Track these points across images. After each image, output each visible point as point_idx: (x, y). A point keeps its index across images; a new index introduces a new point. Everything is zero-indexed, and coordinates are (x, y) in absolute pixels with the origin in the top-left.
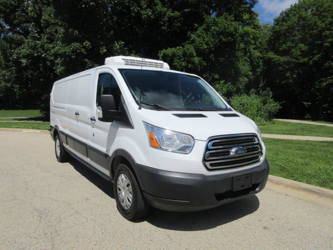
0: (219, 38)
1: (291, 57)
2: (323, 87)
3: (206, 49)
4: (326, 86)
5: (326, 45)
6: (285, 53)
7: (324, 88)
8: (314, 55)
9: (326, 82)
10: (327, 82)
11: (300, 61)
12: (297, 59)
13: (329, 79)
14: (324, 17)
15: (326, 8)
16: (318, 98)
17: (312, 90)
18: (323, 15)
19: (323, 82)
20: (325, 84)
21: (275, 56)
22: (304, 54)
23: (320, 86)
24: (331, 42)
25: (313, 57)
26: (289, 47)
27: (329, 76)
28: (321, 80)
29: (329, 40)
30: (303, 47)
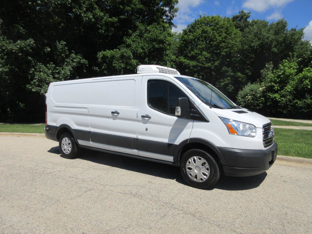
0: (152, 44)
1: (198, 62)
2: (221, 86)
3: (142, 53)
4: (223, 85)
5: (223, 54)
6: (193, 58)
7: (222, 87)
8: (214, 61)
9: (223, 82)
10: (224, 83)
11: (205, 65)
12: (203, 64)
13: (226, 80)
14: (220, 32)
15: (221, 25)
18: (220, 30)
19: (221, 82)
20: (223, 84)
21: (186, 61)
22: (208, 60)
23: (220, 86)
24: (226, 51)
25: (214, 63)
26: (196, 54)
27: (226, 78)
28: (220, 81)
29: (225, 50)
30: (207, 55)
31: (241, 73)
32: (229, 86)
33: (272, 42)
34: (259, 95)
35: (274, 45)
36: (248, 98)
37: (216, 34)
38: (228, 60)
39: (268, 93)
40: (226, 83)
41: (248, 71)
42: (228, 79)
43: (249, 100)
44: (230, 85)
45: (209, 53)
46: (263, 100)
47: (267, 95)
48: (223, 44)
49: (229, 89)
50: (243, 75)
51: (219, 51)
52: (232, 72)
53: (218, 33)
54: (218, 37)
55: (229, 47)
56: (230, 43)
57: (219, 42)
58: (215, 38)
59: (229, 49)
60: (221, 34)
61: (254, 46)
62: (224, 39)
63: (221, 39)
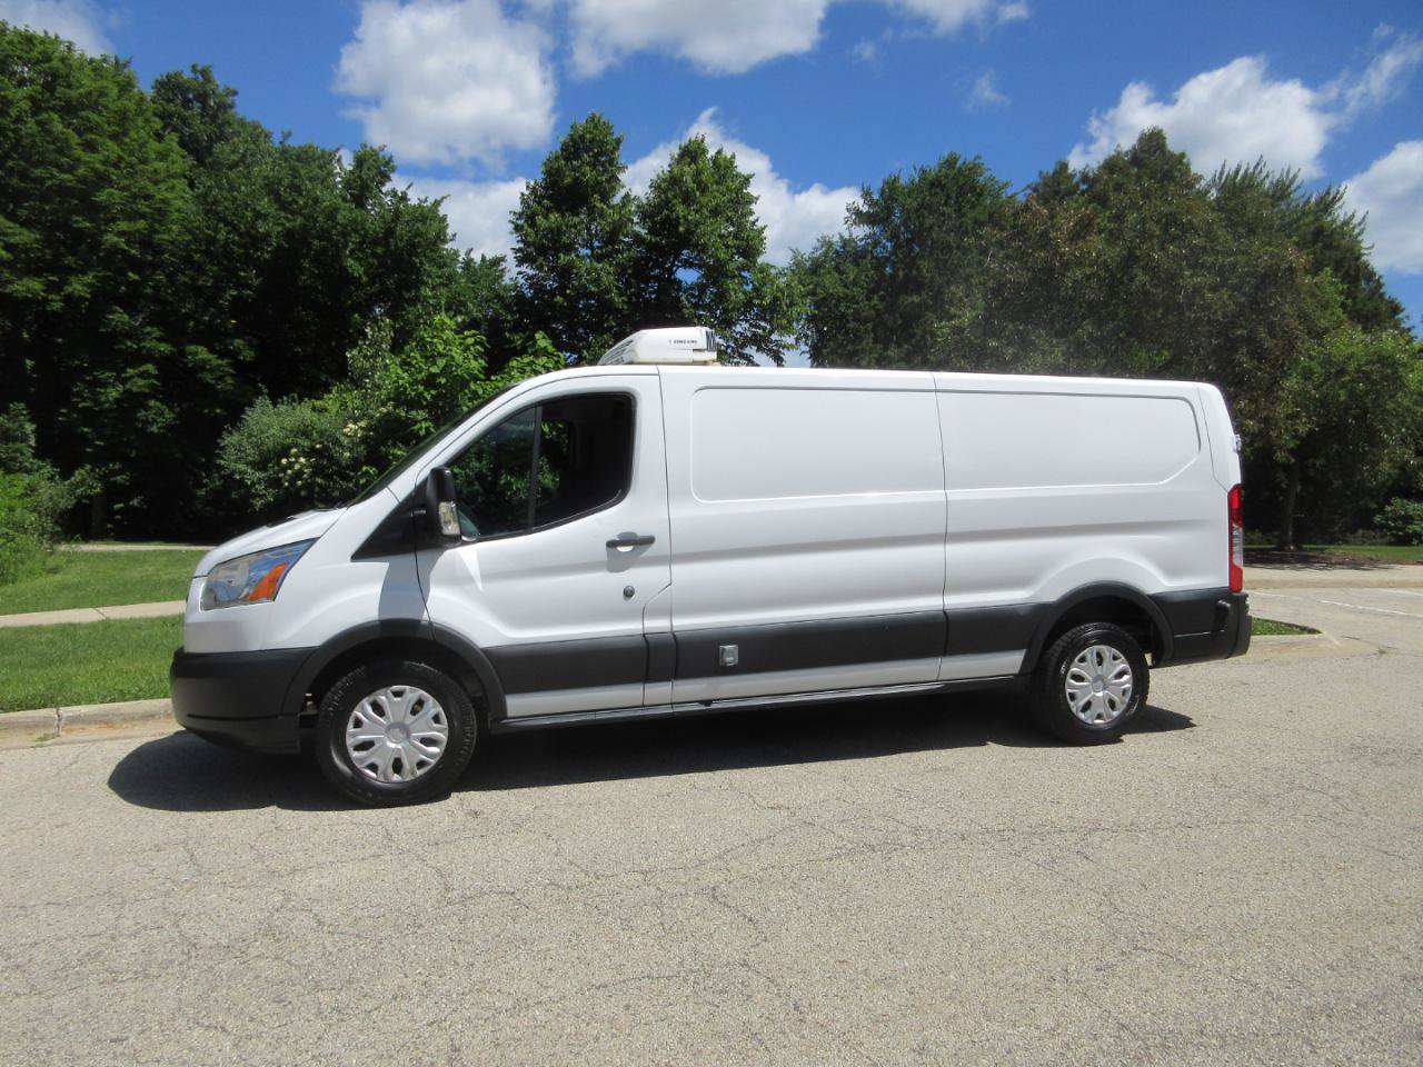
2: (106, 406)
4: (117, 401)
5: (117, 242)
7: (110, 410)
8: (66, 272)
9: (114, 384)
10: (122, 388)
13: (132, 377)
14: (90, 130)
15: (90, 93)
16: (88, 450)
17: (63, 415)
18: (88, 120)
19: (105, 385)
20: (113, 393)
23: (97, 403)
24: (131, 233)
25: (65, 282)
27: (134, 368)
28: (95, 378)
29: (123, 225)
31: (212, 351)
32: (147, 408)
33: (345, 235)
34: (348, 454)
35: (351, 245)
36: (290, 466)
37: (58, 127)
38: (132, 276)
39: (394, 445)
40: (135, 389)
41: (238, 342)
42: (146, 372)
43: (299, 475)
44: (152, 403)
45: (25, 224)
46: (370, 475)
47: (387, 454)
48: (111, 194)
49: (146, 422)
50: (220, 357)
51: (87, 225)
52: (160, 340)
53: (79, 133)
54: (79, 152)
55: (143, 216)
56: (148, 197)
57: (91, 176)
58: (60, 151)
59: (141, 224)
60: (93, 137)
61: (268, 235)
62: (112, 170)
63: (102, 168)
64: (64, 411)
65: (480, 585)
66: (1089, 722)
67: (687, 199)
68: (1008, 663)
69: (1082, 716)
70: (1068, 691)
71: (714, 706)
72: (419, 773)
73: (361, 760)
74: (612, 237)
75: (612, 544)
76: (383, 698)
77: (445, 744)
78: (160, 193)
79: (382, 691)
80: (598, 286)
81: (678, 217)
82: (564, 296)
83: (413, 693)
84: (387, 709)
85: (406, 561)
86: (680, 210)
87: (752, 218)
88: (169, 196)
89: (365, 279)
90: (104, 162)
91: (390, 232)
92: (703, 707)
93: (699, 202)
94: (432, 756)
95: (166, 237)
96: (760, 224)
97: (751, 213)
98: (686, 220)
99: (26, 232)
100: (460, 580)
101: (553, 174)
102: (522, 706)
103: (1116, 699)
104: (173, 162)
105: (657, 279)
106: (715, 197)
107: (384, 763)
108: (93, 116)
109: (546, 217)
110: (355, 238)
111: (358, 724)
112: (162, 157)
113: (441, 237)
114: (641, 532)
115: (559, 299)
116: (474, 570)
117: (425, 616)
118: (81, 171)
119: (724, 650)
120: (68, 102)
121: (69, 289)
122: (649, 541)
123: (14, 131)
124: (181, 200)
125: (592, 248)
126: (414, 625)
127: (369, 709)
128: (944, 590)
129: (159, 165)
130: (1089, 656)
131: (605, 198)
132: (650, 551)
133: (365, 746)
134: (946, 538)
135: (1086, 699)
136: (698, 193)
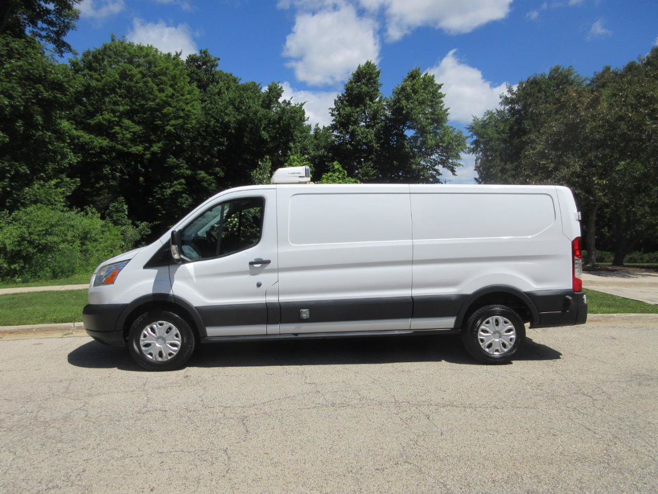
1: (112, 140)
2: (166, 197)
4: (171, 194)
5: (171, 129)
6: (100, 130)
7: (168, 198)
8: (151, 142)
9: (169, 188)
10: (172, 189)
11: (131, 150)
12: (124, 145)
13: (175, 184)
14: (162, 83)
15: (163, 68)
16: (160, 215)
17: (150, 200)
18: (161, 79)
19: (166, 188)
20: (169, 191)
21: (82, 134)
22: (136, 138)
23: (163, 195)
24: (176, 125)
25: (151, 146)
26: (109, 121)
27: (177, 181)
28: (162, 185)
29: (173, 122)
30: (132, 126)
31: (207, 173)
32: (182, 197)
33: (260, 120)
35: (263, 126)
36: (231, 222)
37: (151, 84)
38: (178, 143)
40: (177, 190)
41: (218, 169)
42: (181, 182)
43: (234, 226)
44: (184, 195)
45: (138, 123)
48: (168, 109)
49: (181, 203)
50: (210, 175)
51: (160, 122)
52: (187, 169)
53: (158, 85)
54: (157, 93)
55: (181, 117)
56: (183, 110)
57: (161, 103)
58: (150, 93)
59: (180, 121)
60: (163, 86)
61: (229, 122)
62: (169, 99)
63: (165, 99)
64: (151, 199)
65: (195, 280)
66: (491, 353)
67: (408, 98)
68: (447, 323)
69: (487, 350)
70: (479, 337)
71: (299, 336)
72: (169, 358)
73: (146, 351)
74: (374, 117)
75: (251, 263)
76: (155, 326)
77: (180, 347)
78: (188, 108)
79: (155, 323)
80: (367, 140)
81: (403, 106)
82: (351, 145)
83: (167, 324)
84: (157, 330)
85: (165, 269)
86: (404, 102)
87: (442, 104)
88: (191, 109)
89: (269, 140)
90: (166, 97)
91: (280, 118)
92: (294, 336)
93: (413, 99)
94: (174, 351)
95: (189, 126)
96: (445, 108)
97: (442, 102)
98: (407, 107)
99: (137, 127)
100: (186, 278)
101: (349, 90)
102: (213, 332)
103: (506, 343)
104: (194, 95)
105: (396, 134)
106: (423, 95)
107: (156, 353)
108: (163, 78)
109: (344, 109)
110: (265, 122)
111: (145, 336)
112: (189, 93)
113: (302, 119)
114: (265, 259)
115: (349, 146)
116: (192, 273)
117: (171, 293)
118: (158, 101)
119: (302, 311)
120: (155, 73)
121: (152, 149)
122: (268, 262)
123: (135, 87)
124: (196, 110)
125: (366, 122)
126: (167, 296)
127: (149, 330)
128: (412, 287)
129: (188, 96)
130: (491, 321)
131: (372, 100)
132: (269, 266)
133: (147, 345)
134: (412, 262)
135: (489, 342)
136: (413, 95)
